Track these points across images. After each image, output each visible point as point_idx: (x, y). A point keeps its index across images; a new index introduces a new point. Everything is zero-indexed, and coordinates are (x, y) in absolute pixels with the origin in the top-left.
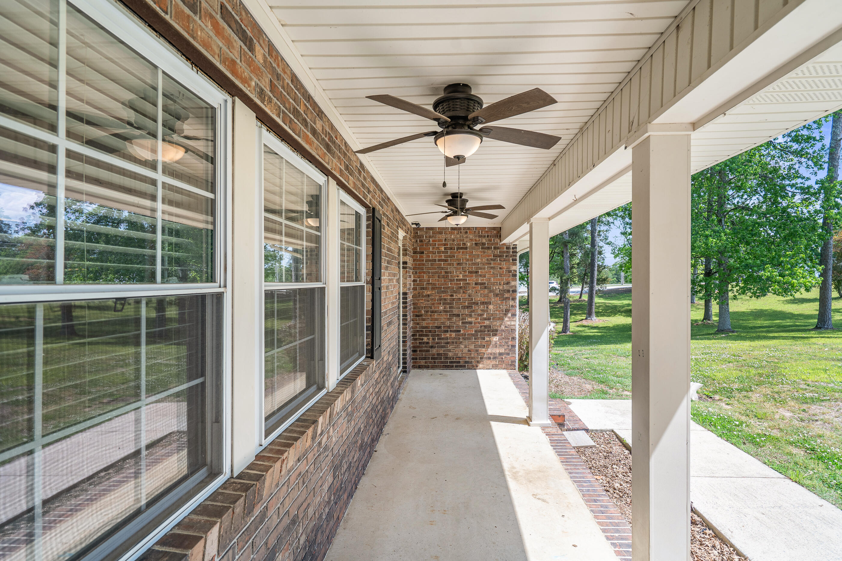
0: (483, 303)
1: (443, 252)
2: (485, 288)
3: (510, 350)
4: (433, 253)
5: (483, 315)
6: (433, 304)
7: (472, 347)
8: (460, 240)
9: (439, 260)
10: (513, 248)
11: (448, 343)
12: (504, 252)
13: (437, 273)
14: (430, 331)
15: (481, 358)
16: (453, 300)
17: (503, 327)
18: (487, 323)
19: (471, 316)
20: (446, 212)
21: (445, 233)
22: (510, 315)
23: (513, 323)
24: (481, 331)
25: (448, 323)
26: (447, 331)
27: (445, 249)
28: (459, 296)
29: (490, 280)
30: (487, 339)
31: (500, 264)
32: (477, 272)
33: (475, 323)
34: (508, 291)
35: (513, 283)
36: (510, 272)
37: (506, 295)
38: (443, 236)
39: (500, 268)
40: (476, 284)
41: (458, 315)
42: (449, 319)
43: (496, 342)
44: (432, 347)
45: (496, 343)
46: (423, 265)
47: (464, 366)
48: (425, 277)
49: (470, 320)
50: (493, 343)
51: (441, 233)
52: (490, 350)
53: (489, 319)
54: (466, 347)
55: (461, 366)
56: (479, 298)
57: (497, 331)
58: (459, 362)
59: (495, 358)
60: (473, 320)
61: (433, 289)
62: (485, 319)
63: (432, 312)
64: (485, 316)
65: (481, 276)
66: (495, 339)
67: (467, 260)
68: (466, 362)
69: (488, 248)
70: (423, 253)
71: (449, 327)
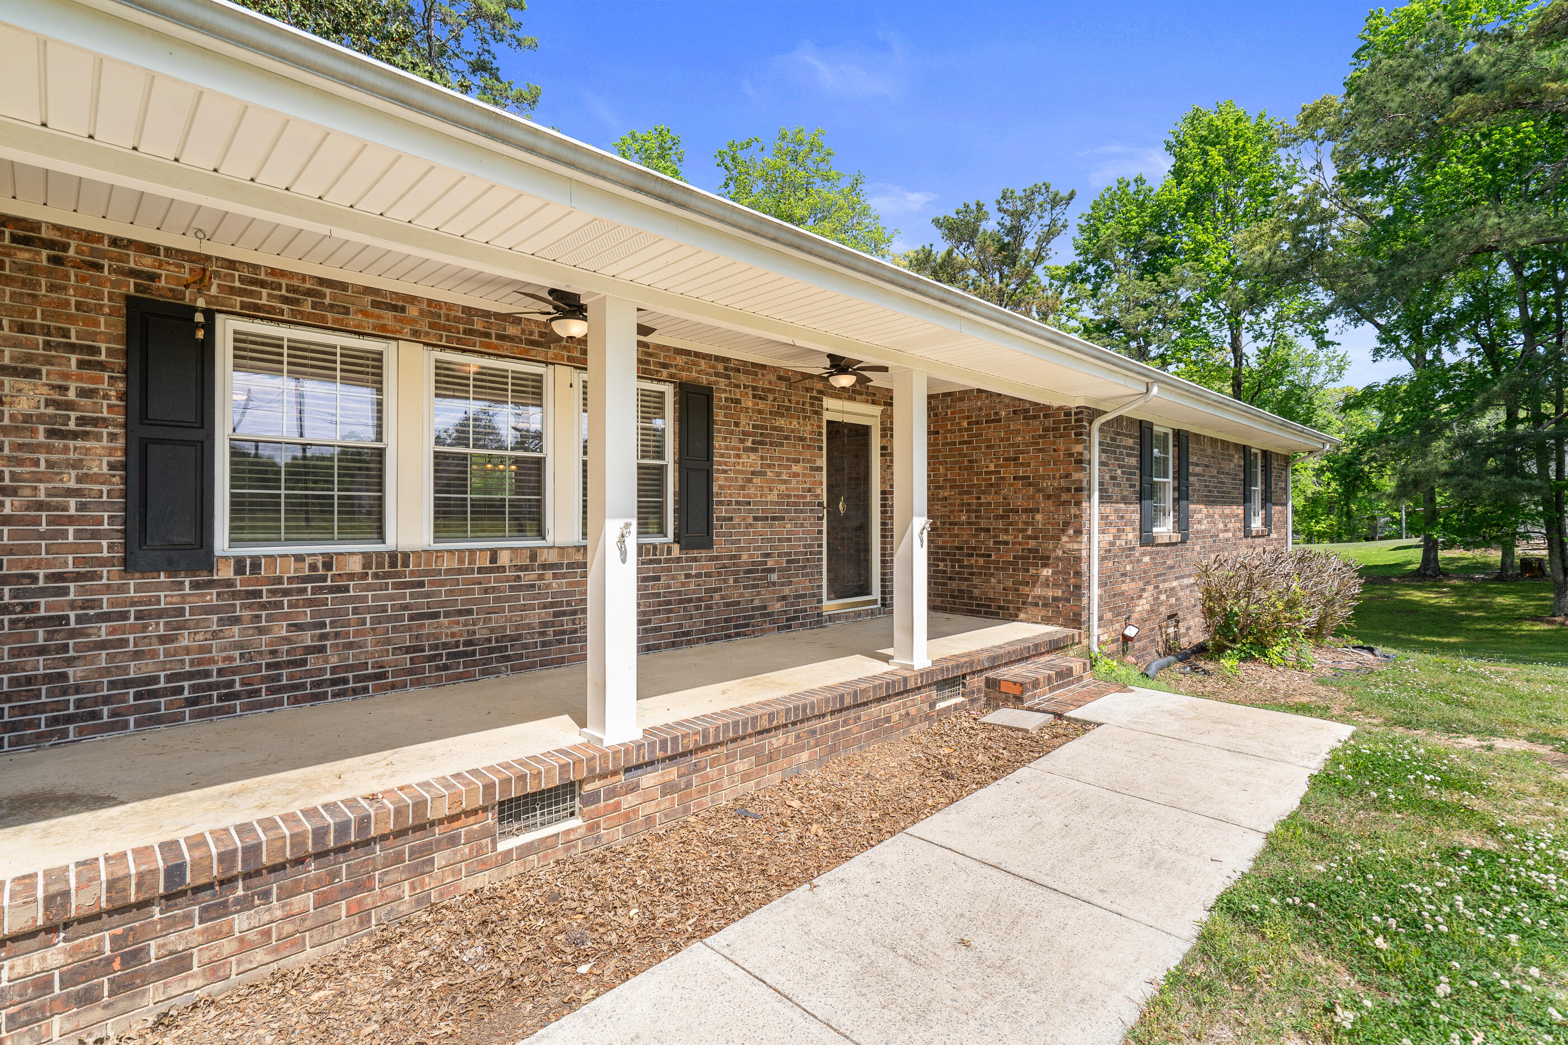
0: (1026, 511)
1: (966, 430)
2: (1030, 485)
3: (1072, 594)
4: (952, 431)
5: (1026, 530)
6: (952, 511)
7: (1010, 583)
8: (991, 408)
9: (960, 443)
10: (1076, 414)
11: (972, 574)
12: (1060, 422)
13: (957, 462)
14: (948, 554)
15: (1024, 603)
16: (981, 504)
17: (1060, 553)
18: (1032, 544)
19: (1007, 531)
21: (969, 399)
22: (1071, 532)
23: (1076, 546)
24: (1023, 558)
25: (973, 542)
26: (972, 555)
27: (969, 424)
28: (990, 498)
29: (1037, 471)
30: (1032, 571)
31: (1054, 443)
32: (1016, 459)
33: (1013, 544)
34: (1069, 490)
35: (1076, 476)
36: (1071, 455)
37: (1064, 497)
38: (965, 405)
39: (1054, 450)
40: (1015, 478)
41: (988, 530)
42: (975, 536)
43: (1047, 579)
44: (950, 578)
45: (1047, 580)
46: (939, 451)
47: (998, 614)
48: (942, 470)
49: (1005, 538)
50: (1042, 579)
51: (962, 399)
52: (1038, 591)
53: (1036, 538)
54: (999, 582)
55: (992, 613)
56: (1020, 502)
57: (1048, 558)
58: (990, 606)
59: (1045, 605)
60: (1009, 538)
61: (952, 487)
62: (1030, 538)
63: (951, 524)
64: (1029, 533)
65: (1022, 465)
66: (1047, 572)
67: (1002, 440)
68: (1000, 608)
69: (1035, 417)
70: (937, 433)
71: (974, 548)
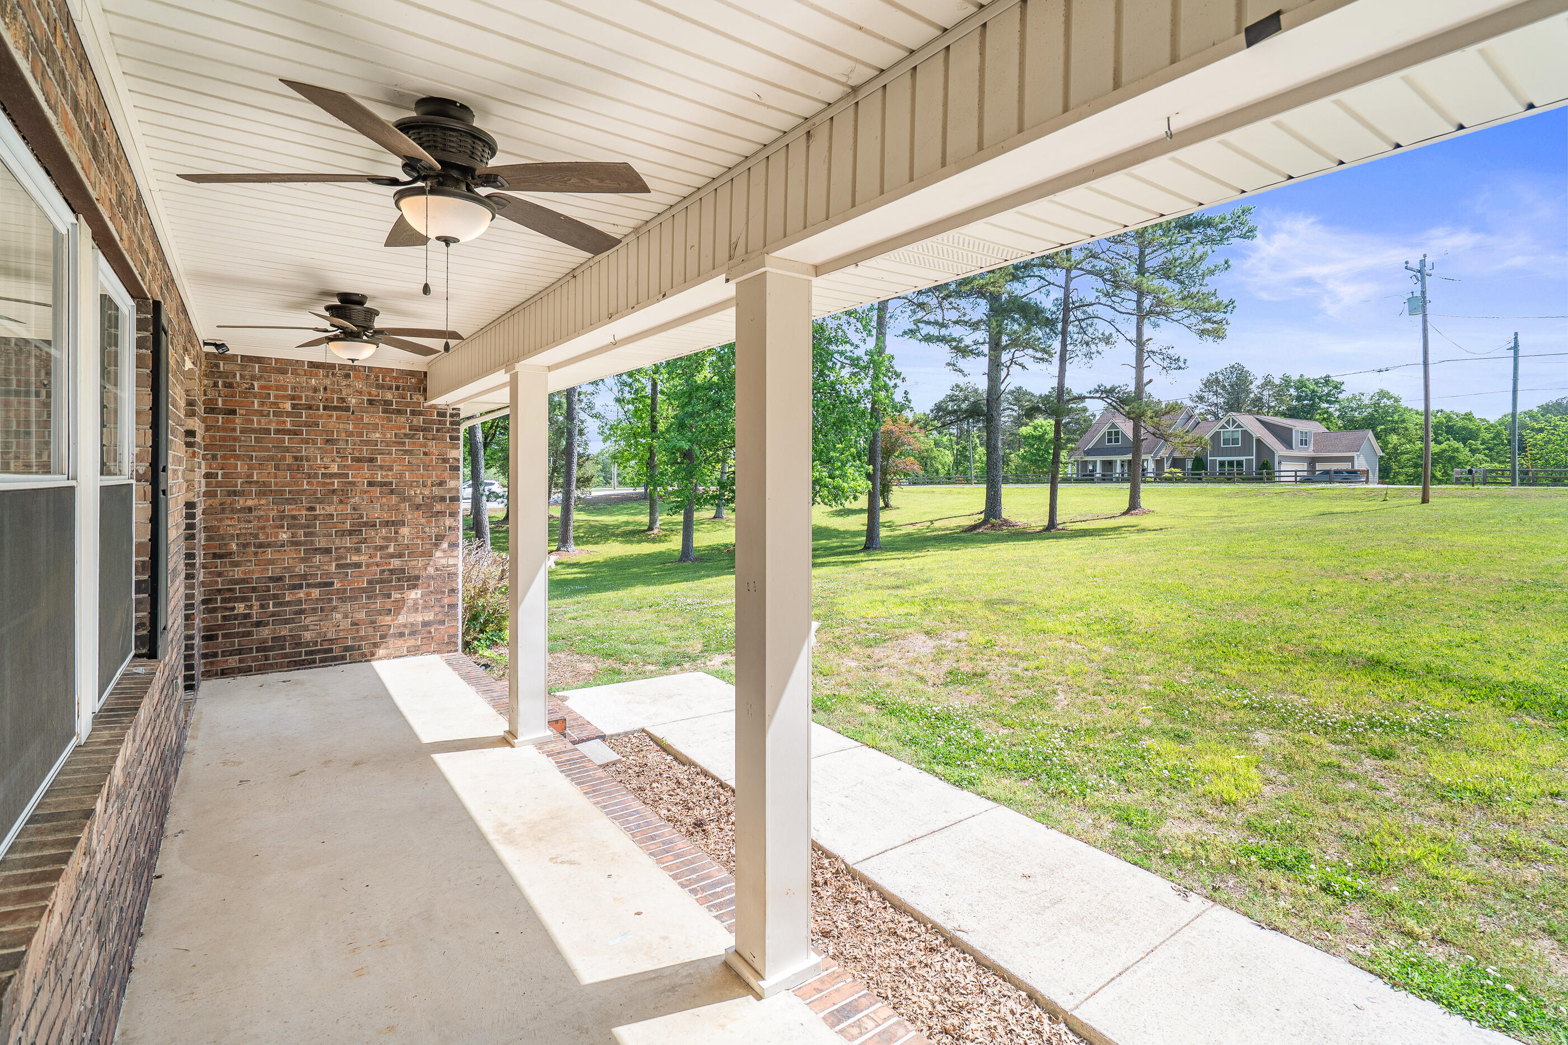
0: (386, 524)
1: (289, 414)
2: (392, 492)
3: (447, 614)
4: (261, 413)
5: (387, 547)
6: (263, 528)
7: (362, 615)
8: (333, 391)
9: (278, 431)
10: (452, 415)
11: (302, 612)
12: (433, 422)
13: (272, 458)
14: (254, 590)
15: (382, 637)
16: (316, 517)
17: (431, 570)
18: (396, 563)
19: (358, 550)
20: (326, 331)
21: (295, 372)
22: (445, 545)
23: (451, 561)
24: (381, 581)
25: (301, 569)
26: (300, 586)
27: (294, 407)
28: (330, 509)
29: (402, 476)
30: (396, 595)
31: (425, 446)
32: (372, 460)
33: (368, 566)
34: (443, 499)
35: (452, 484)
36: (445, 461)
37: (438, 507)
38: (289, 379)
39: (425, 454)
40: (370, 484)
41: (327, 551)
42: (303, 560)
43: (415, 600)
44: (258, 624)
45: (416, 604)
46: (235, 439)
47: (343, 658)
48: (241, 467)
49: (355, 559)
50: (410, 603)
51: (283, 372)
52: (402, 619)
53: (400, 556)
54: (346, 616)
55: (335, 659)
56: (377, 513)
57: (417, 578)
58: (331, 650)
59: (413, 633)
60: (363, 559)
61: (261, 494)
62: (392, 556)
63: (261, 545)
64: (391, 550)
65: (381, 467)
66: (414, 595)
67: (351, 434)
68: (347, 649)
69: (399, 412)
70: (233, 412)
71: (304, 577)
